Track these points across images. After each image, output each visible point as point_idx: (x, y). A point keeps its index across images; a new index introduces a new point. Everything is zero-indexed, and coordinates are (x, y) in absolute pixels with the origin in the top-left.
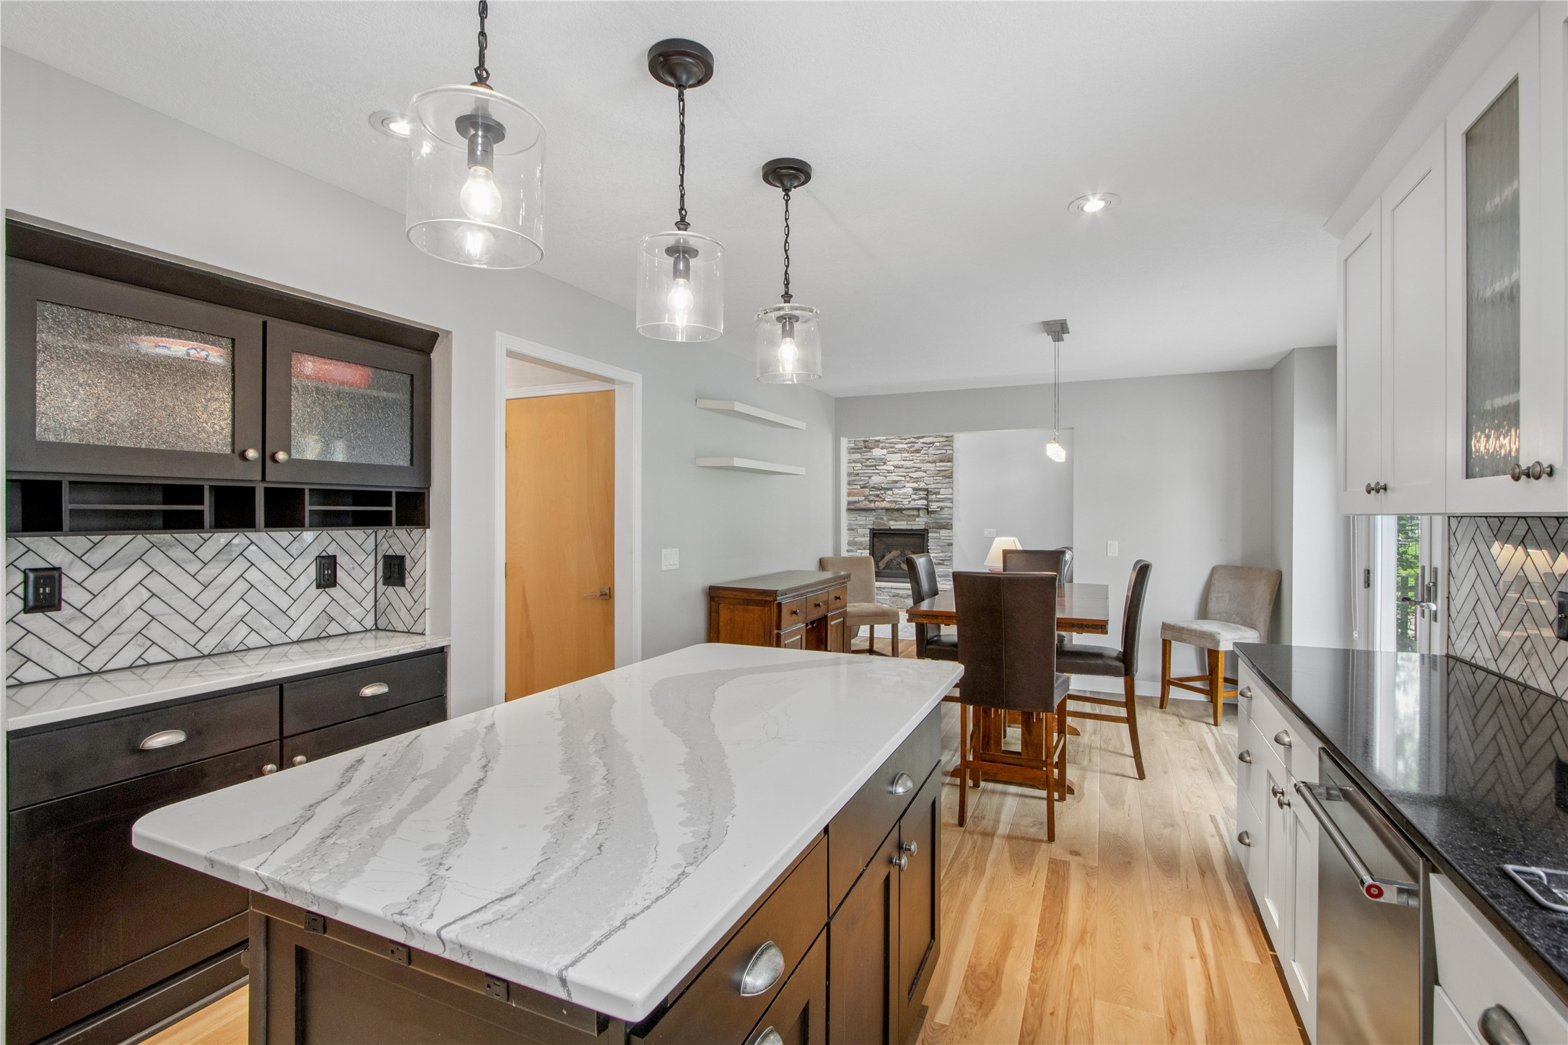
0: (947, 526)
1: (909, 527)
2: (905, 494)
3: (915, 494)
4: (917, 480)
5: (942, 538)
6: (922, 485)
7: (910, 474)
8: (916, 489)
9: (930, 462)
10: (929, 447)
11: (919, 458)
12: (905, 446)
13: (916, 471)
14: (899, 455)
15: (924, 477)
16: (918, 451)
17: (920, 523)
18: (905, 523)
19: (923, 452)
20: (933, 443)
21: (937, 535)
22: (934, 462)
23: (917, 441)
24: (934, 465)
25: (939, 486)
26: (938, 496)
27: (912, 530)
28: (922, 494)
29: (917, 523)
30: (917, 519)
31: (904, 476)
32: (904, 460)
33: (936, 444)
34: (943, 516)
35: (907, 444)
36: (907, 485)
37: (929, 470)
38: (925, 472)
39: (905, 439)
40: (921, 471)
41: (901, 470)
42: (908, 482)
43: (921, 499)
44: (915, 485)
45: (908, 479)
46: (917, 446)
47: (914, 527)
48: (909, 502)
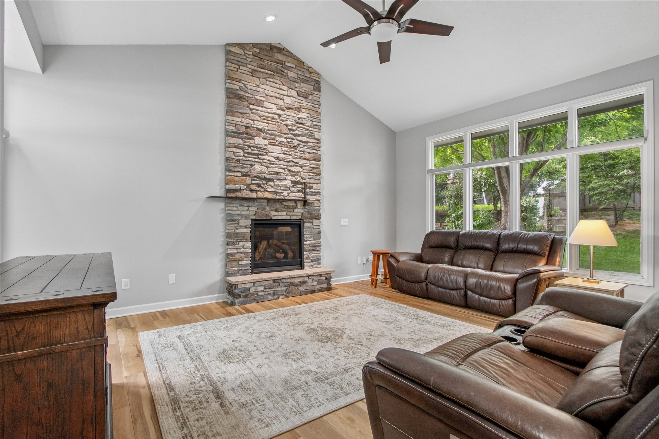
0: (318, 218)
1: (288, 218)
2: (285, 186)
3: (294, 187)
4: (295, 174)
5: (315, 227)
6: (299, 179)
7: (289, 168)
8: (294, 183)
9: (305, 159)
10: (304, 146)
11: (296, 154)
12: (285, 140)
13: (294, 166)
14: (280, 148)
15: (301, 172)
16: (295, 147)
17: (298, 213)
18: (285, 213)
19: (299, 148)
20: (307, 142)
21: (311, 224)
22: (309, 160)
23: (294, 138)
24: (308, 162)
25: (313, 181)
26: (311, 190)
27: (290, 220)
28: (300, 187)
29: (296, 214)
30: (296, 210)
31: (284, 169)
32: (284, 154)
33: (309, 144)
34: (315, 208)
35: (286, 138)
36: (288, 178)
37: (305, 166)
38: (301, 167)
39: (285, 134)
40: (297, 166)
41: (282, 162)
42: (287, 175)
43: (299, 191)
44: (293, 178)
45: (287, 172)
46: (295, 142)
47: (293, 218)
48: (289, 194)
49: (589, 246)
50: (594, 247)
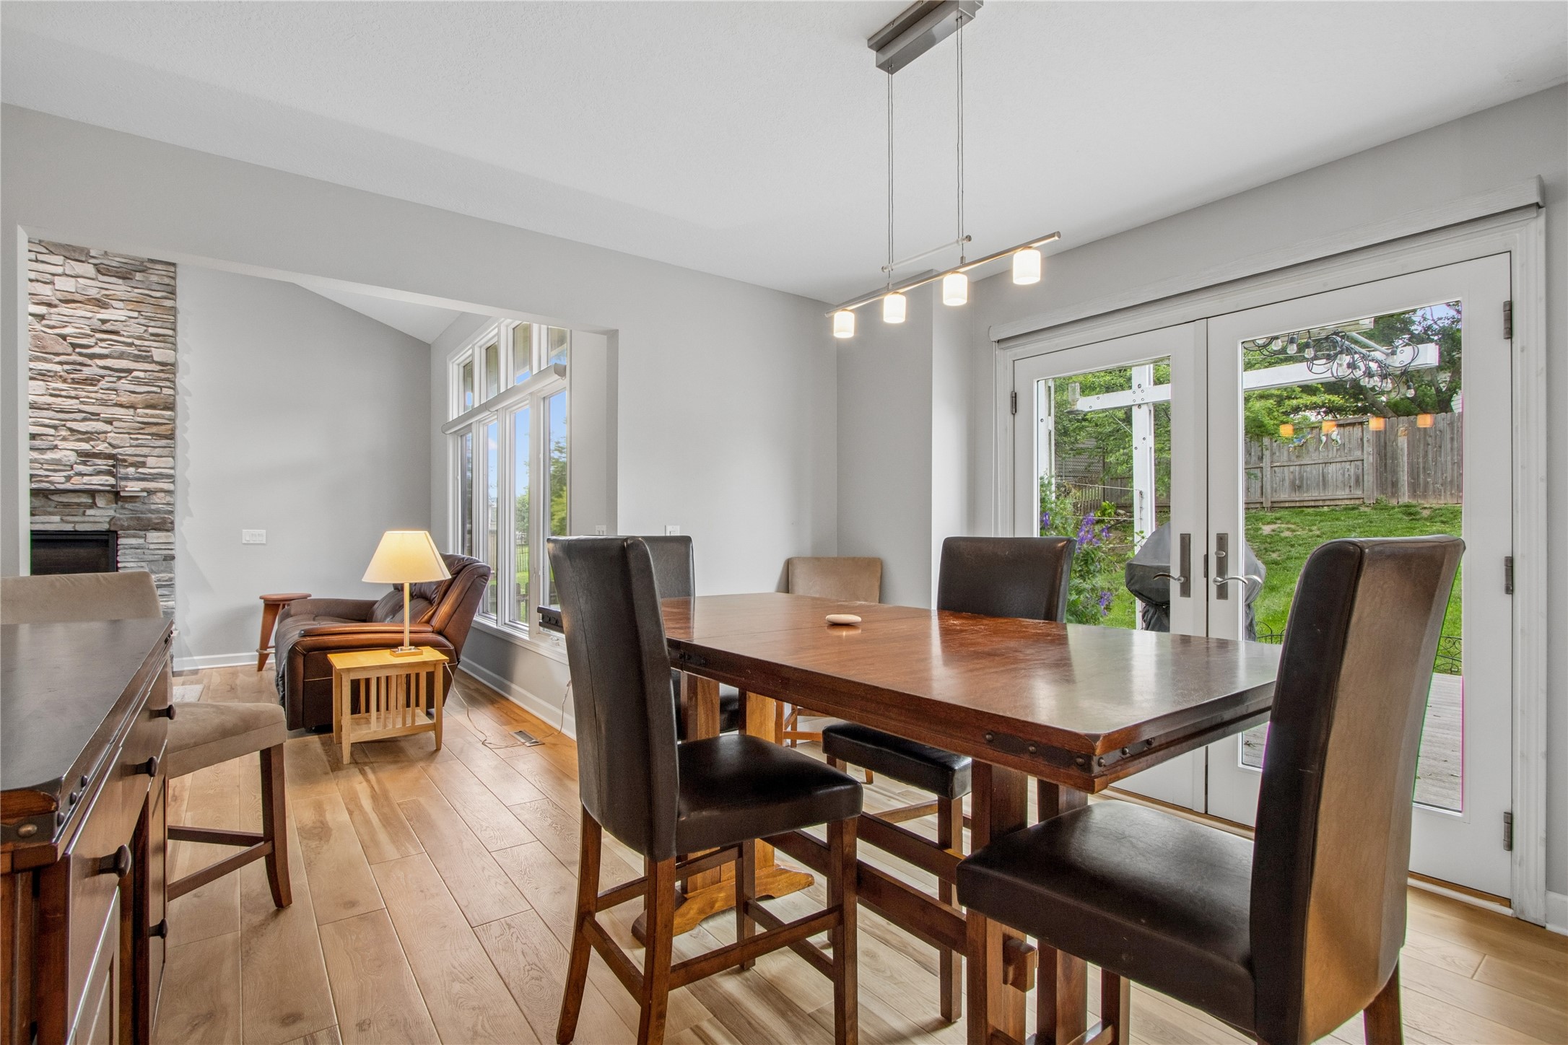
0: (165, 525)
1: (69, 527)
2: (57, 462)
3: (84, 463)
4: (89, 436)
5: (152, 546)
6: (102, 447)
7: (69, 424)
8: (85, 456)
9: (121, 406)
10: (120, 378)
11: (93, 395)
12: (58, 368)
13: (84, 420)
14: (41, 383)
15: (106, 432)
16: (91, 381)
17: (99, 517)
18: (57, 518)
19: (103, 384)
20: (130, 371)
21: (141, 541)
22: (133, 407)
23: (89, 362)
24: (131, 411)
25: (145, 451)
26: (140, 470)
27: (76, 532)
28: (102, 464)
29: (91, 519)
30: (89, 512)
31: (55, 427)
32: (52, 395)
33: (135, 374)
34: (153, 507)
35: (61, 363)
36: (61, 444)
37: (120, 420)
38: (111, 423)
39: (57, 354)
40: (98, 420)
41: (45, 413)
42: (64, 439)
43: (99, 473)
44: (85, 446)
45: (64, 433)
46: (87, 372)
47: (80, 528)
48: (68, 478)
49: (402, 585)
50: (411, 584)
